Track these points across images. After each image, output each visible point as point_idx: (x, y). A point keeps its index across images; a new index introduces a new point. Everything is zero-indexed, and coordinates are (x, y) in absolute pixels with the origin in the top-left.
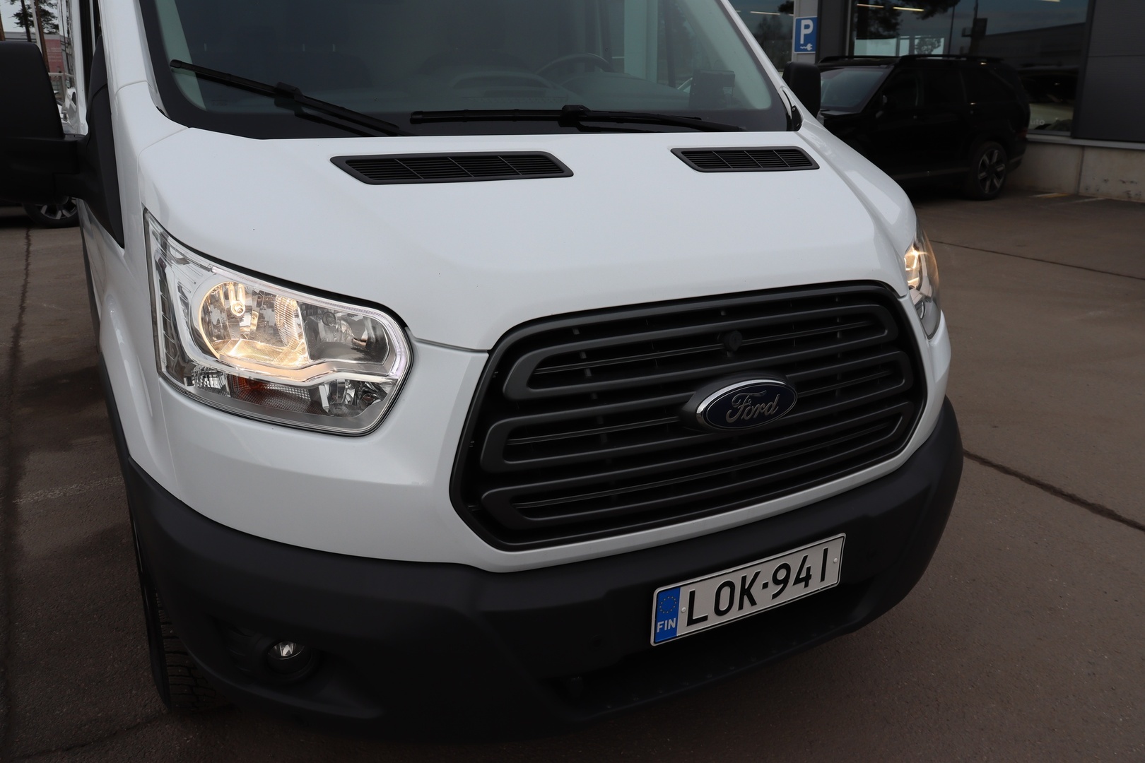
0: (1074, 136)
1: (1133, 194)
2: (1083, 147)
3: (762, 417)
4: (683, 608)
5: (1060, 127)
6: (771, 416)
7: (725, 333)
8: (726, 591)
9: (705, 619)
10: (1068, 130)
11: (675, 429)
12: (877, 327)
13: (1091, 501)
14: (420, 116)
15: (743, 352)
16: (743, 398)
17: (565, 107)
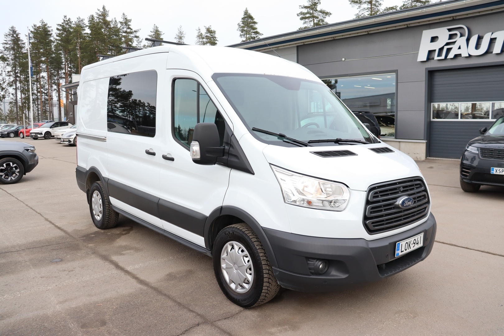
0: (396, 138)
1: (418, 157)
2: (400, 142)
3: (409, 205)
4: (400, 248)
5: (391, 135)
6: (411, 205)
7: (399, 188)
8: (407, 244)
9: (403, 251)
10: (393, 136)
11: (394, 208)
12: (421, 186)
13: (449, 243)
14: (311, 142)
15: (403, 191)
16: (406, 201)
17: (337, 139)
